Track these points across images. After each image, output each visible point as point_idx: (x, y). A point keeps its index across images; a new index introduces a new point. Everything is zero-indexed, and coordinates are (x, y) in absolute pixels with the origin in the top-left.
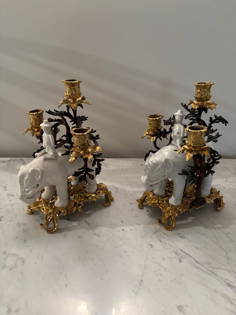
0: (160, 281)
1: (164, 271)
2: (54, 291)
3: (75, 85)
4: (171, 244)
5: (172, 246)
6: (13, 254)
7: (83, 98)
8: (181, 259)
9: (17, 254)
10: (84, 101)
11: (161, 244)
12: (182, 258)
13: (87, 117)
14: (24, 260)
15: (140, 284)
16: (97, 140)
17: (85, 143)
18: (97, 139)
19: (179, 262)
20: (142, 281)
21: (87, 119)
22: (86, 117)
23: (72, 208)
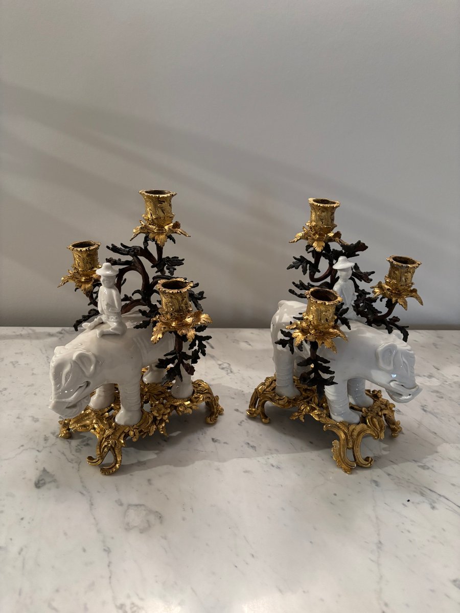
0: (411, 541)
1: (412, 525)
2: (236, 567)
3: (164, 202)
4: (409, 480)
5: (412, 483)
6: (136, 505)
7: (177, 225)
8: (434, 504)
9: (143, 505)
10: (179, 231)
11: (392, 479)
12: (434, 502)
13: (183, 260)
14: (160, 514)
15: (379, 548)
16: (200, 302)
17: (182, 307)
18: (200, 299)
19: (431, 509)
20: (380, 542)
21: (183, 262)
22: (180, 258)
23: (148, 427)
